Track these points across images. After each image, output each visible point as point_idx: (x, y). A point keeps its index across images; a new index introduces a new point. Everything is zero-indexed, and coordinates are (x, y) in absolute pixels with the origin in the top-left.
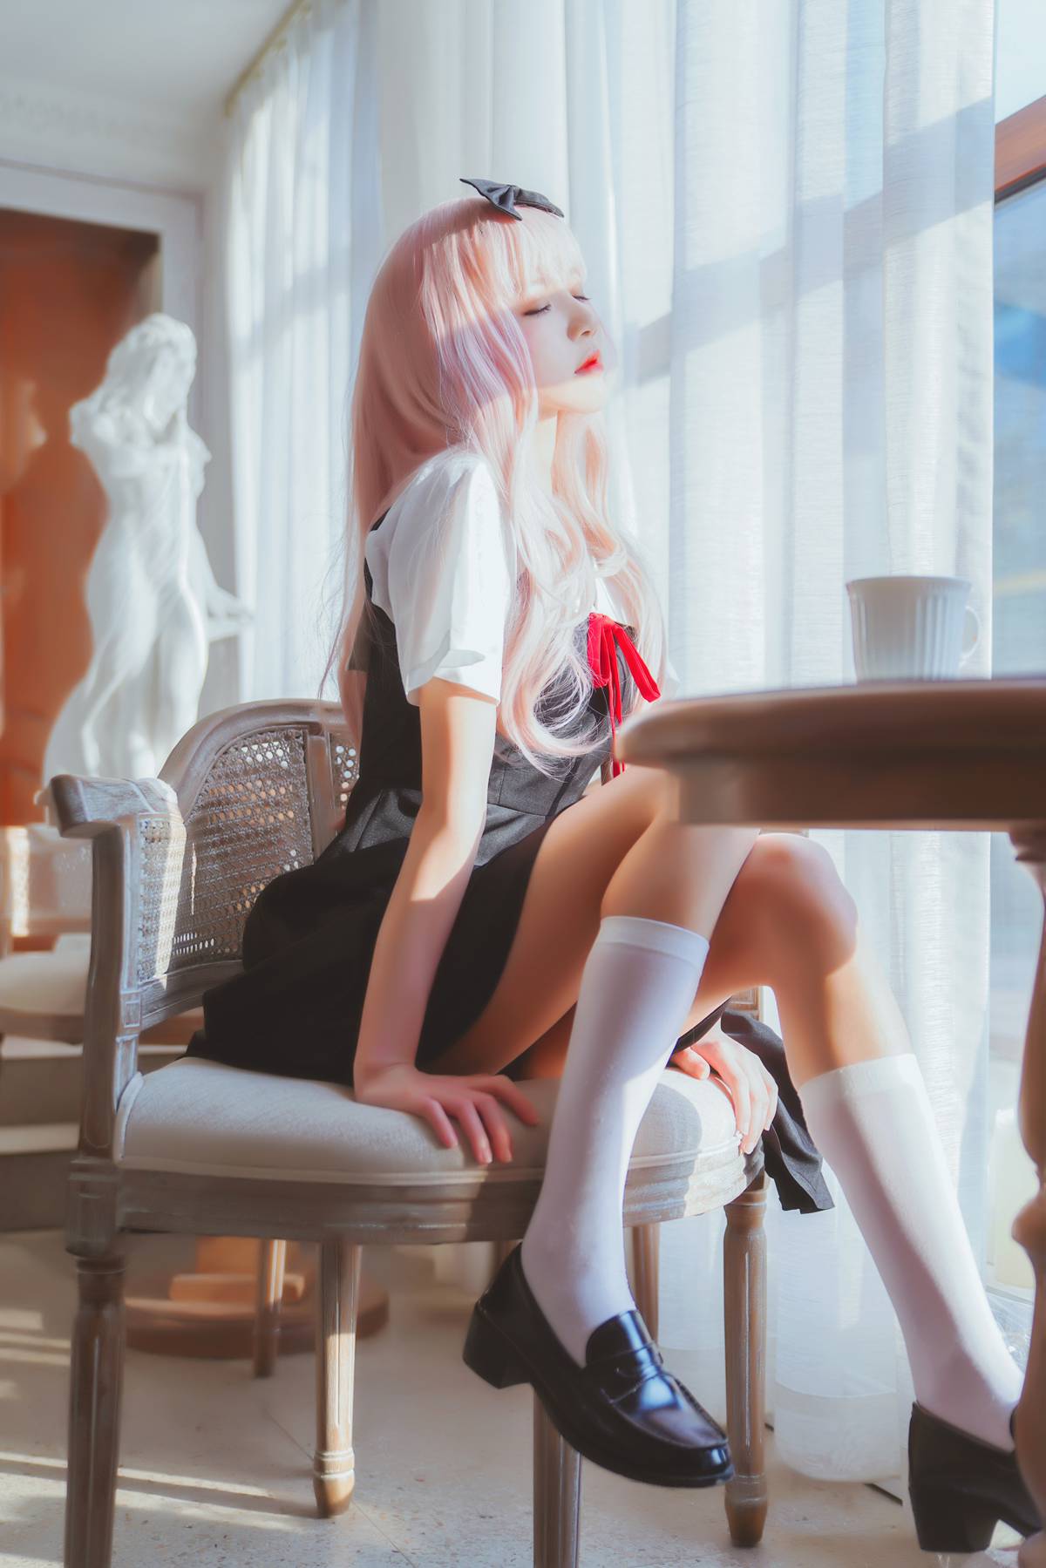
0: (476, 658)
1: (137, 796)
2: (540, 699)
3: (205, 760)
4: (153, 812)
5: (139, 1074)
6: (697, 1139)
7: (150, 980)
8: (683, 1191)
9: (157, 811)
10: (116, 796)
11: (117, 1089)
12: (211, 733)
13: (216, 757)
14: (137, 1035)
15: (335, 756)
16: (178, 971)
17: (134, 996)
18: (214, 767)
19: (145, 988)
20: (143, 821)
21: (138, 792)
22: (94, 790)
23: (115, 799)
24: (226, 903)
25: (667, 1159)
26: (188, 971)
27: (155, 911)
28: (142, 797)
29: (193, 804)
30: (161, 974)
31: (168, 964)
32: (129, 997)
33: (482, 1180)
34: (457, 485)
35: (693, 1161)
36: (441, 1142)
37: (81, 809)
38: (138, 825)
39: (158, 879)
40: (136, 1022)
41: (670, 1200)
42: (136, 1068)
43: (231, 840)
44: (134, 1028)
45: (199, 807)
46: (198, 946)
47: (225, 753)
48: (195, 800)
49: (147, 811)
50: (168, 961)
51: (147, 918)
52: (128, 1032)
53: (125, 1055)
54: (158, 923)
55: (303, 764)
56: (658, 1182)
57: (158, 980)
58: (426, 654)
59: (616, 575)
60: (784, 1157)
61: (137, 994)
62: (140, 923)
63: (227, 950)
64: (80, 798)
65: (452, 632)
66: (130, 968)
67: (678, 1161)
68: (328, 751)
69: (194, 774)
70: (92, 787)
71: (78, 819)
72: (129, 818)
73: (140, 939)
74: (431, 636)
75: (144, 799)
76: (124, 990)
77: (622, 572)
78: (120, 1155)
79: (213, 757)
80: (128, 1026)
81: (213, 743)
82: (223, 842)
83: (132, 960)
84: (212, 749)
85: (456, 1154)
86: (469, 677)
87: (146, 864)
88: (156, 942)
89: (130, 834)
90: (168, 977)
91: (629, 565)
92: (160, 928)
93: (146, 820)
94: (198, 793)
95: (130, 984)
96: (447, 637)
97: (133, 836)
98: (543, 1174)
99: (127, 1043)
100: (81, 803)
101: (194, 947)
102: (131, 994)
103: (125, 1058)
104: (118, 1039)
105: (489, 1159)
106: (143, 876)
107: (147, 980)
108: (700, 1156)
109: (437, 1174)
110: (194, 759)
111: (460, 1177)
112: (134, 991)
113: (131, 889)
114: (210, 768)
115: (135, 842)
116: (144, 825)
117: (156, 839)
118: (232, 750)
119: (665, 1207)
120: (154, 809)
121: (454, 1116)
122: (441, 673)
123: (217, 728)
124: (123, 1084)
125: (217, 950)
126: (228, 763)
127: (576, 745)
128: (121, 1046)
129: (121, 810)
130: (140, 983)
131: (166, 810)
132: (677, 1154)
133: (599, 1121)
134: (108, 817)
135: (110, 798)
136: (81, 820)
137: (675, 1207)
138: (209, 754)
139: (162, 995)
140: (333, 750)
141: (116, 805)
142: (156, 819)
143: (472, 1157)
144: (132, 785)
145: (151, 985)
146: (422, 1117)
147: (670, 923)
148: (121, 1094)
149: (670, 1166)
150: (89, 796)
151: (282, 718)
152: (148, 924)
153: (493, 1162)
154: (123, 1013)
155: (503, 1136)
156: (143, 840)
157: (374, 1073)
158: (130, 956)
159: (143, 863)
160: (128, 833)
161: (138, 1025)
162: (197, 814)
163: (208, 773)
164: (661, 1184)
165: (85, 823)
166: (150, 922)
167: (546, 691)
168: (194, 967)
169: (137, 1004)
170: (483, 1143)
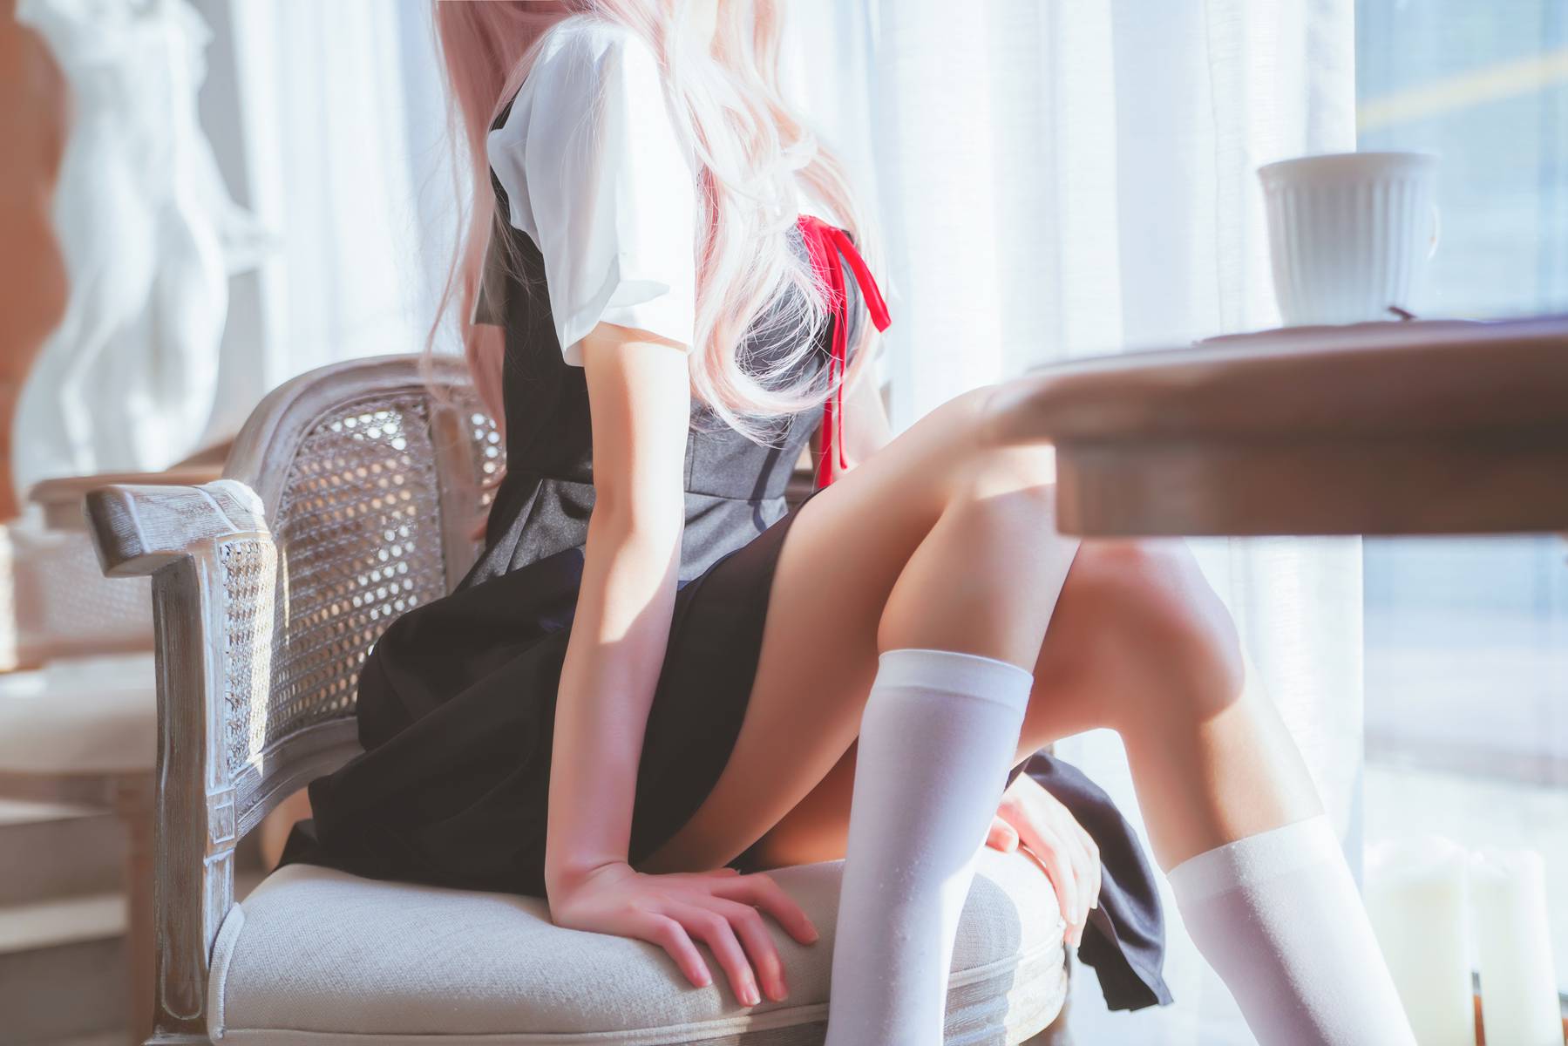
0: (659, 291)
1: (213, 510)
2: (746, 336)
3: (286, 444)
4: (236, 531)
5: (237, 903)
6: (1017, 941)
7: (243, 767)
8: (1004, 1011)
9: (240, 529)
10: (183, 513)
11: (208, 934)
12: (290, 408)
13: (300, 440)
14: (232, 851)
15: (472, 427)
16: (274, 746)
17: (225, 797)
18: (298, 454)
19: (237, 781)
20: (223, 545)
21: (213, 504)
22: (151, 506)
23: (182, 517)
24: (329, 642)
25: (984, 973)
26: (286, 742)
27: (246, 670)
28: (218, 509)
29: (276, 511)
30: (256, 758)
31: (263, 739)
32: (219, 798)
33: (744, 1030)
34: (602, 59)
35: (1012, 971)
36: (688, 981)
37: (134, 535)
38: (217, 550)
39: (247, 625)
40: (230, 834)
41: (989, 1028)
42: (232, 897)
43: (329, 553)
44: (227, 842)
45: (284, 513)
46: (297, 706)
47: (311, 433)
48: (278, 504)
49: (227, 529)
50: (263, 735)
51: (235, 682)
52: (220, 848)
53: (216, 880)
54: (250, 685)
55: (427, 442)
56: (973, 1004)
57: (252, 765)
58: (589, 289)
59: (806, 168)
60: (1124, 947)
61: (228, 793)
62: (227, 690)
63: (334, 705)
64: (131, 518)
65: (620, 256)
66: (218, 756)
67: (998, 973)
68: (462, 422)
69: (273, 467)
70: (148, 501)
71: (130, 549)
72: (202, 543)
73: (228, 714)
74: (594, 265)
75: (222, 512)
76: (212, 790)
77: (814, 162)
78: (220, 1029)
79: (296, 439)
80: (219, 841)
81: (294, 421)
82: (318, 556)
83: (219, 747)
84: (294, 429)
85: (710, 996)
86: (646, 317)
87: (231, 606)
88: (249, 713)
89: (207, 565)
90: (265, 756)
91: (821, 152)
92: (252, 692)
93: (228, 543)
94: (281, 493)
95: (218, 780)
96: (614, 264)
97: (212, 566)
98: (827, 1012)
99: (220, 865)
100: (134, 526)
101: (292, 709)
102: (222, 794)
103: (217, 886)
104: (206, 862)
105: (757, 1000)
106: (229, 624)
107: (239, 769)
108: (1021, 963)
109: (684, 1027)
110: (270, 447)
111: (716, 1028)
112: (224, 789)
113: (212, 646)
114: (293, 457)
115: (214, 576)
116: (225, 550)
117: (243, 570)
118: (320, 429)
119: (985, 1037)
120: (237, 526)
121: (702, 940)
122: (610, 315)
123: (297, 400)
124: (216, 925)
125: (321, 708)
126: (315, 447)
127: (797, 398)
128: (210, 870)
129: (192, 532)
130: (231, 776)
131: (253, 525)
132: (996, 964)
133: (904, 939)
134: (176, 544)
135: (176, 516)
136: (136, 552)
137: (995, 1036)
138: (290, 437)
139: (257, 783)
140: (469, 421)
141: (184, 525)
142: (242, 540)
143: (732, 997)
144: (203, 493)
145: (243, 776)
146: (657, 944)
147: (982, 655)
148: (215, 940)
149: (987, 981)
150: (144, 516)
151: (388, 382)
152: (238, 691)
153: (762, 1002)
154: (212, 824)
155: (772, 965)
156: (225, 572)
157: (576, 880)
158: (216, 740)
159: (227, 605)
160: (204, 563)
161: (233, 836)
162: (284, 523)
163: (290, 464)
164: (977, 1006)
165: (142, 554)
166: (239, 688)
167: (756, 325)
168: (293, 735)
169: (230, 808)
170: (746, 976)
